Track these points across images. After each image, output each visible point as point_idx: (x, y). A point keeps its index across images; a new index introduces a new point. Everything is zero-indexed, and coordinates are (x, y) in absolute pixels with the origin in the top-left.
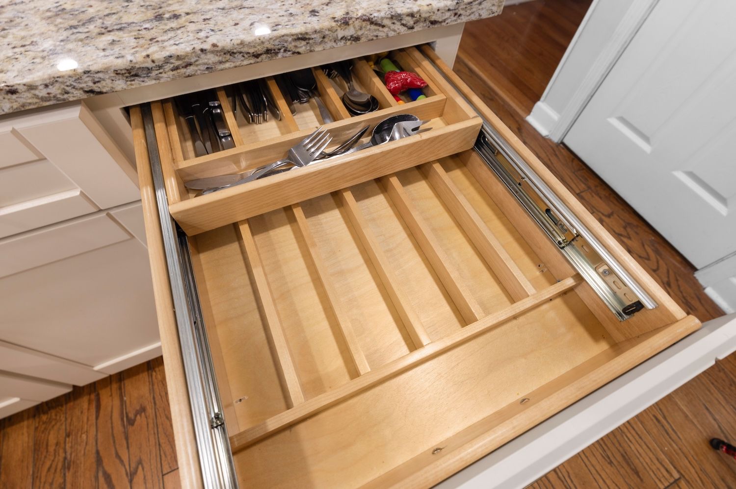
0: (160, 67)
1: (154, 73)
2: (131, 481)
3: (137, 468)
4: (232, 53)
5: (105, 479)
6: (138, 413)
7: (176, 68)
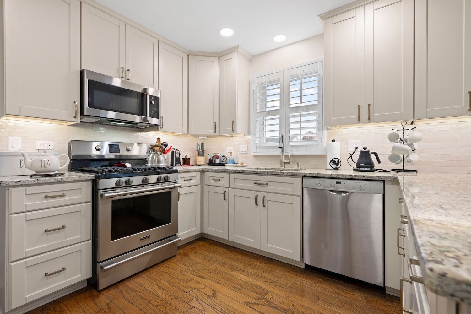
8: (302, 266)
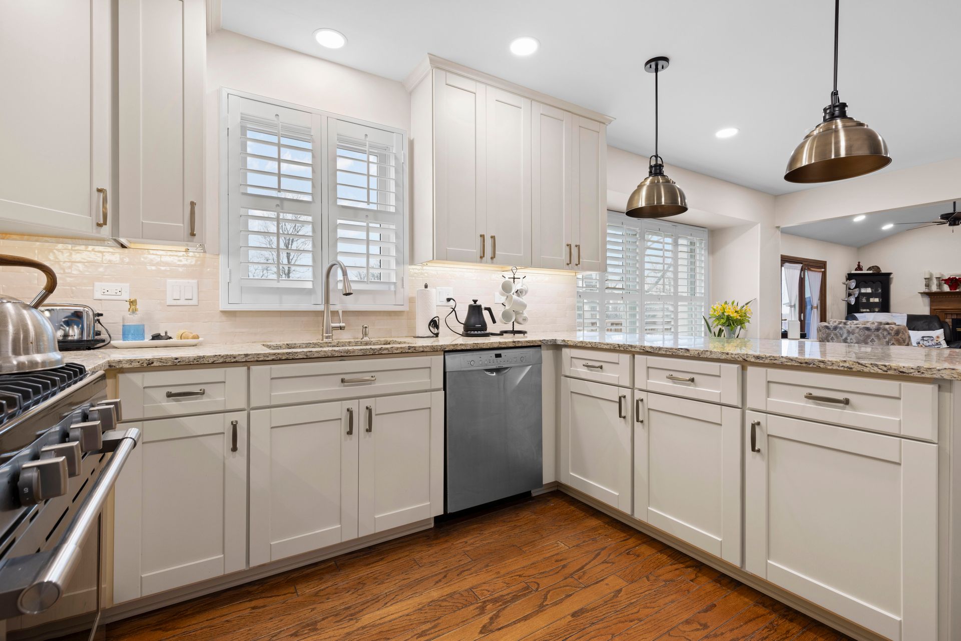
0: (767, 358)
1: (764, 359)
2: (603, 563)
3: (610, 563)
4: (792, 360)
5: (597, 554)
6: (634, 554)
7: (771, 360)
8: (431, 524)
